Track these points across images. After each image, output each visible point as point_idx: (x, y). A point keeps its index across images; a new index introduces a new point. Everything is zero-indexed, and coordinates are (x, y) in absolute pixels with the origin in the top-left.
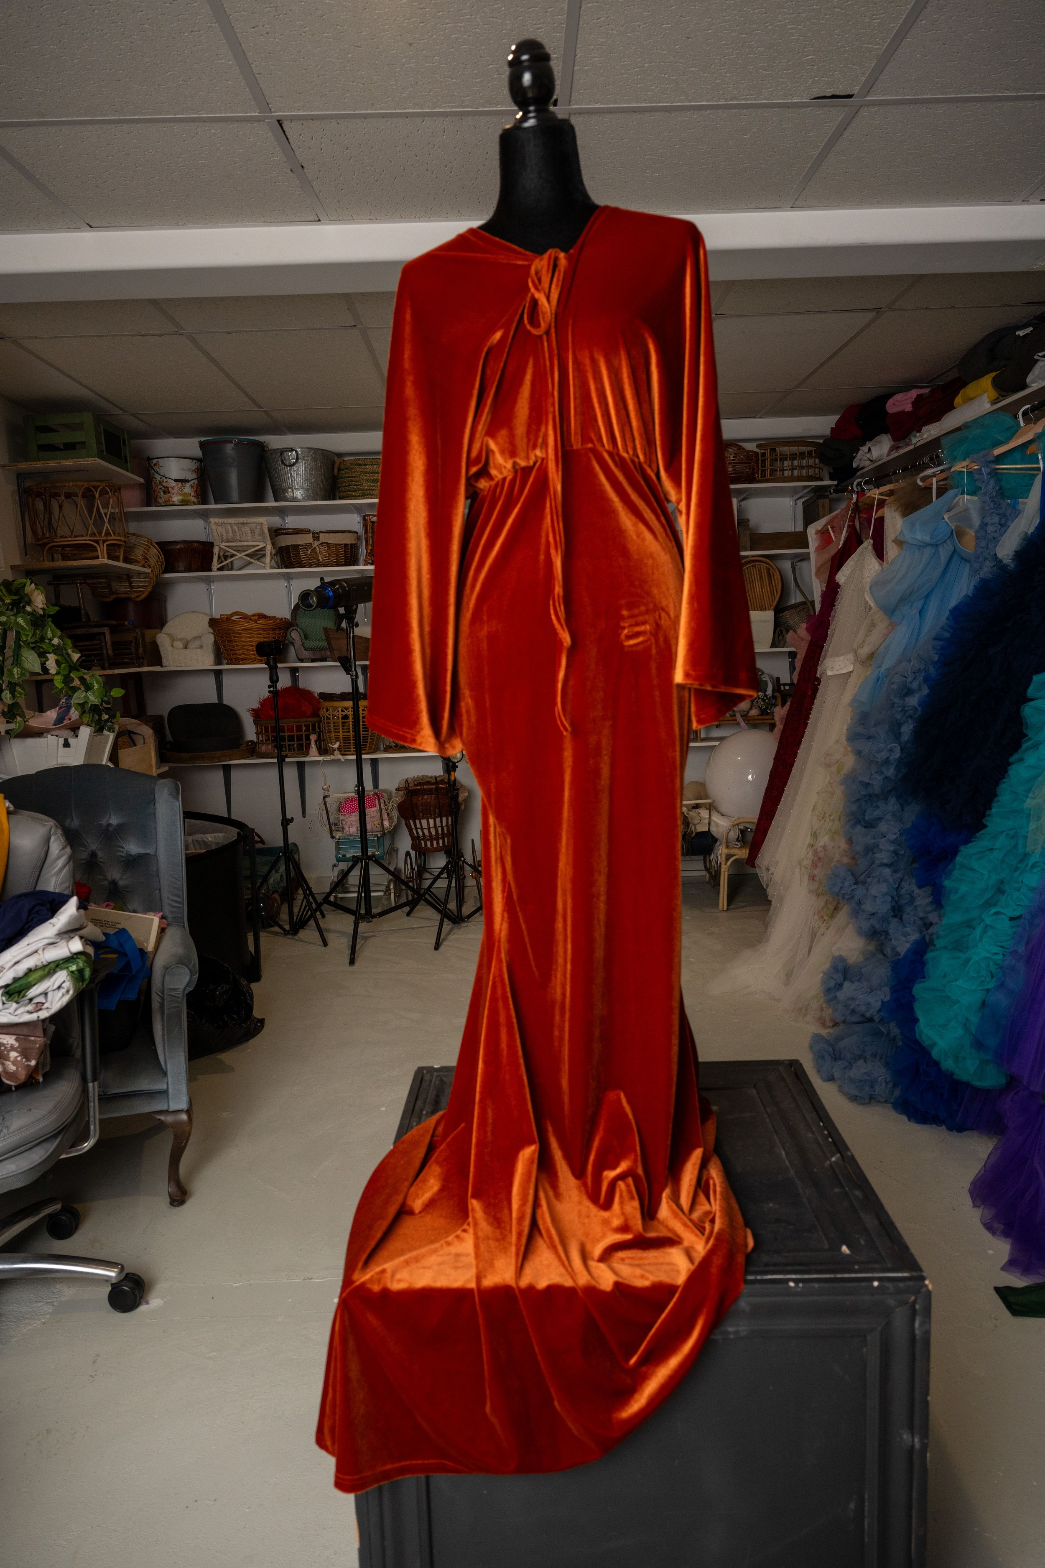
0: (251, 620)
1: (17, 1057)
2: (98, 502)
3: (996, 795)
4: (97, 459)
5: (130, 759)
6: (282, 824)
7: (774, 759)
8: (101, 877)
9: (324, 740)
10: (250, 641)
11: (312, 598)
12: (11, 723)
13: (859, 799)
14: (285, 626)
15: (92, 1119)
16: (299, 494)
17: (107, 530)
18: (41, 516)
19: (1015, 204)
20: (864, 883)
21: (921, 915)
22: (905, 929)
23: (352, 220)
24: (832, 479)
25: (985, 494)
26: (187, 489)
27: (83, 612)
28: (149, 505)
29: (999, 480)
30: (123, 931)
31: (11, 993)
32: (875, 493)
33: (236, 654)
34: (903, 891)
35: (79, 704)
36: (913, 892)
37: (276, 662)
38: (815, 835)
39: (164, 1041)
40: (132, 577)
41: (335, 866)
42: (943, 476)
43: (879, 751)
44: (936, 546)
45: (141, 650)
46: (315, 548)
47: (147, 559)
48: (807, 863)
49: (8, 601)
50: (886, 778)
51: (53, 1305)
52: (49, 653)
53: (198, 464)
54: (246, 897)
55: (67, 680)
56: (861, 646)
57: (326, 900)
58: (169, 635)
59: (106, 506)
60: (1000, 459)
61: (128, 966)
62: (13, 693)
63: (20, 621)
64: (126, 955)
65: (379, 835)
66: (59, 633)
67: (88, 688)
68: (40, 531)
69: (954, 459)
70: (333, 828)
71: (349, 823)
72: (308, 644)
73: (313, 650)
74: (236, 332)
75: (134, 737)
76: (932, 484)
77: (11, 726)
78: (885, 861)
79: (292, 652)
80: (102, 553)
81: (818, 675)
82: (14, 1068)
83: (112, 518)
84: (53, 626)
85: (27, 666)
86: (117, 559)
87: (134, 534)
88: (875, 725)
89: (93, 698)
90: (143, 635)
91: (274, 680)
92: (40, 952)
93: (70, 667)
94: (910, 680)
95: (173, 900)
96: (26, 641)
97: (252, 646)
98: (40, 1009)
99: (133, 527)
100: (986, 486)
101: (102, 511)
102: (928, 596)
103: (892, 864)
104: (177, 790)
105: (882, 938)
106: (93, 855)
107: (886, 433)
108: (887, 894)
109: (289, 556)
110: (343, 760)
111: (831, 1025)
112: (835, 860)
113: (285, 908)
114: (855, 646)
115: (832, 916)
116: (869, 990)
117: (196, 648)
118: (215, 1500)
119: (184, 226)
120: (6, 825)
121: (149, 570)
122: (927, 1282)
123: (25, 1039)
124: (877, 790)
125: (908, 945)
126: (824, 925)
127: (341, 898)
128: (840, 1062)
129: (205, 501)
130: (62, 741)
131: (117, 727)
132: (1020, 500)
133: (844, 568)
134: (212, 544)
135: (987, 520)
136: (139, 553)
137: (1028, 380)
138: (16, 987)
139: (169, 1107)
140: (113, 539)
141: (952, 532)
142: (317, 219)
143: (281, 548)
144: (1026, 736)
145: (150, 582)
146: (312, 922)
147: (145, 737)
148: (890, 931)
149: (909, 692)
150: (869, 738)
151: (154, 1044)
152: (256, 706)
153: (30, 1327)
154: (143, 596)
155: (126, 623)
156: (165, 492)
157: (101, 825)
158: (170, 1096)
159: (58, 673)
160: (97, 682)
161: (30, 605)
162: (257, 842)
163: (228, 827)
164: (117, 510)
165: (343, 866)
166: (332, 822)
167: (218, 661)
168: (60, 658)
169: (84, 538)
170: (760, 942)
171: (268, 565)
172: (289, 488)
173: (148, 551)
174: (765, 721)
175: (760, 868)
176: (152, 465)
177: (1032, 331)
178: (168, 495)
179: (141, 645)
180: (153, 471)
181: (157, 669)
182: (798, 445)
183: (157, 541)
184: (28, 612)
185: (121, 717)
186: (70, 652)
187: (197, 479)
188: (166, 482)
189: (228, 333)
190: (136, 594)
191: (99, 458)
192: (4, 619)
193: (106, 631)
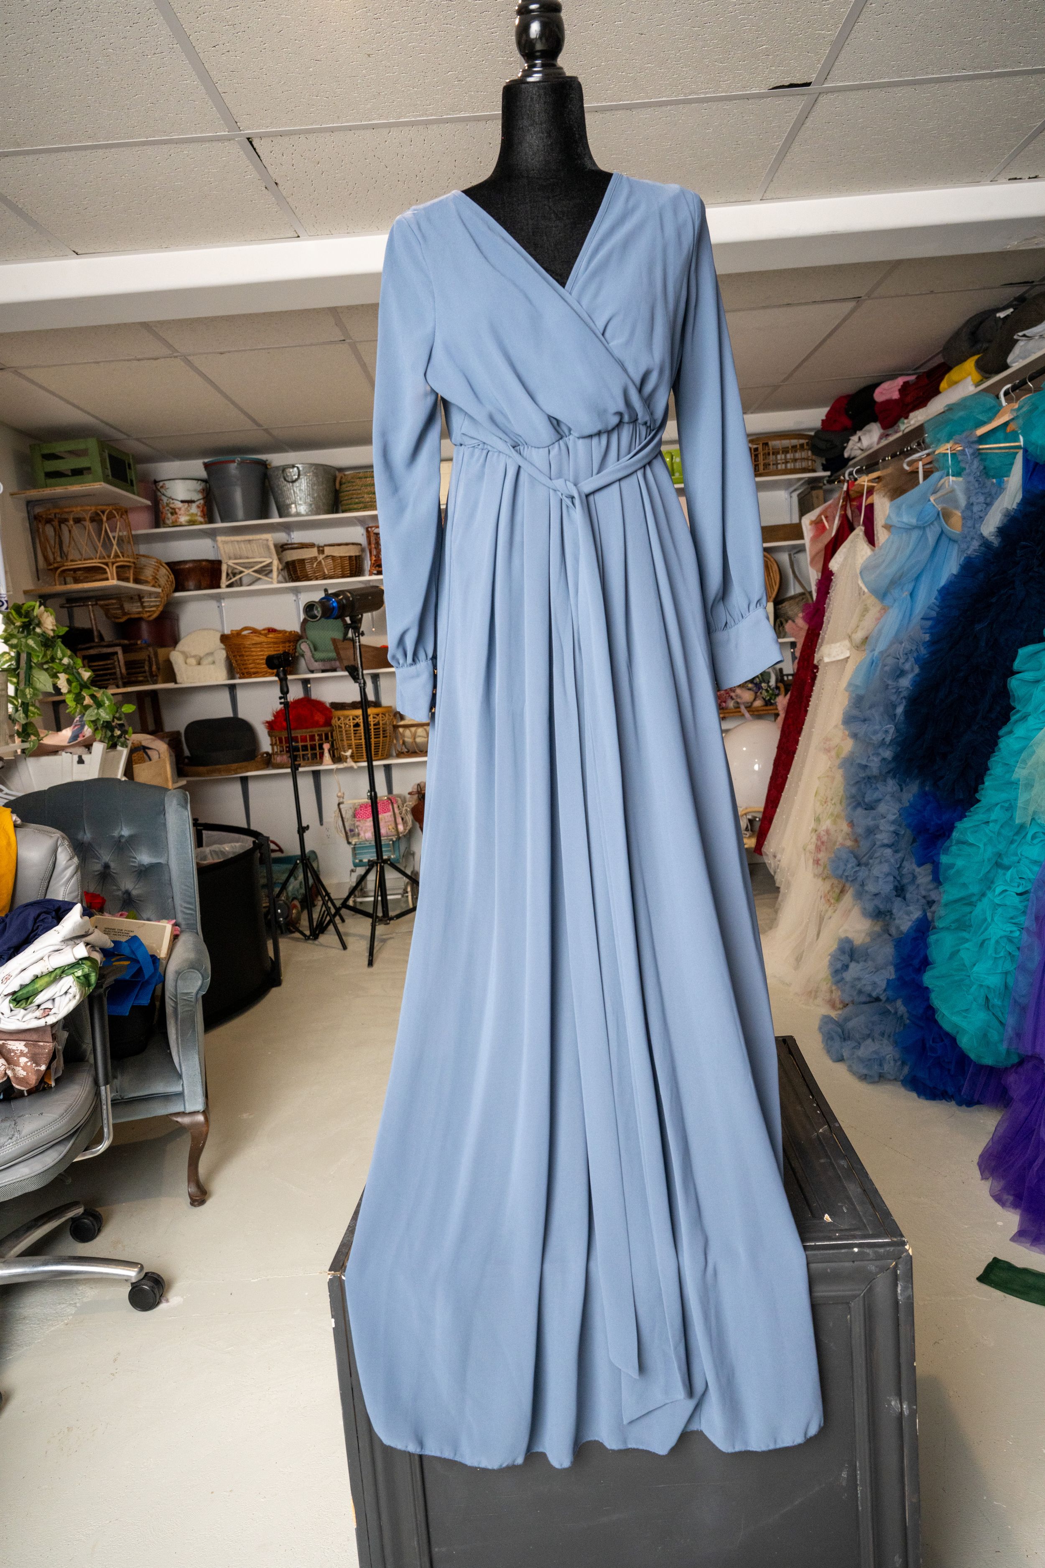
0: (260, 634)
1: (27, 1062)
2: (106, 525)
3: (987, 769)
4: (102, 483)
5: (144, 773)
6: (299, 833)
7: (778, 748)
8: (115, 888)
9: (337, 749)
10: (261, 655)
11: (317, 609)
12: (26, 742)
13: (857, 782)
14: (294, 639)
15: (105, 1122)
16: (303, 509)
17: (116, 552)
18: (52, 542)
19: (983, 185)
20: (867, 864)
21: (924, 893)
22: (908, 908)
23: (330, 234)
24: (825, 469)
25: (969, 474)
26: (194, 509)
27: (95, 633)
28: (157, 526)
29: (982, 460)
30: (135, 938)
31: (18, 999)
32: (864, 481)
33: (248, 668)
34: (905, 871)
35: (93, 722)
36: (914, 870)
37: (286, 673)
38: (818, 820)
39: (178, 1044)
40: (143, 597)
41: (352, 871)
42: (929, 459)
43: (875, 732)
44: (923, 528)
45: (154, 668)
46: (320, 561)
47: (157, 579)
48: (812, 847)
49: (18, 624)
50: (884, 759)
51: (76, 1307)
52: (59, 673)
53: (203, 484)
54: (264, 905)
55: (79, 699)
56: (855, 631)
57: (345, 905)
58: (183, 653)
59: (113, 530)
60: (983, 439)
61: (140, 971)
62: (26, 712)
63: (31, 642)
64: (138, 962)
65: (394, 839)
66: (69, 652)
67: (99, 705)
68: (51, 557)
69: (939, 442)
70: (349, 834)
71: (364, 828)
72: (319, 655)
73: (323, 660)
74: (229, 352)
75: (149, 752)
76: (918, 468)
77: (26, 745)
78: (886, 841)
79: (302, 663)
80: (112, 575)
81: (815, 662)
82: (25, 1073)
83: (120, 541)
84: (63, 647)
85: (39, 686)
86: (127, 580)
87: (144, 556)
88: (870, 707)
89: (105, 715)
90: (156, 655)
91: (285, 692)
92: (46, 958)
93: (81, 685)
94: (902, 661)
95: (186, 908)
96: (37, 661)
97: (263, 659)
98: (48, 1015)
99: (143, 549)
100: (970, 466)
101: (111, 535)
102: (917, 579)
103: (893, 845)
104: (186, 800)
105: (887, 918)
106: (107, 866)
107: (875, 421)
108: (888, 875)
109: (295, 571)
110: (355, 767)
111: (841, 1006)
112: (838, 843)
113: (305, 915)
114: (849, 631)
115: (838, 899)
116: (874, 970)
117: (209, 664)
118: (231, 1491)
119: (167, 249)
120: (13, 838)
121: (159, 590)
122: (907, 1247)
123: (33, 1045)
124: (875, 771)
125: (910, 923)
126: (832, 907)
127: (361, 903)
128: (849, 1042)
129: (211, 520)
130: (76, 758)
131: (130, 743)
132: (1005, 479)
133: (837, 555)
134: (219, 563)
135: (973, 499)
136: (148, 573)
137: (1009, 360)
138: (23, 994)
139: (185, 1108)
140: (122, 561)
141: (938, 514)
142: (296, 235)
143: (287, 563)
144: (1014, 708)
145: (161, 601)
146: (331, 927)
147: (160, 752)
148: (894, 911)
149: (902, 673)
150: (865, 720)
151: (169, 1048)
152: (270, 718)
153: (53, 1329)
154: (155, 615)
155: (139, 642)
156: (172, 514)
157: (113, 837)
158: (186, 1098)
159: (69, 692)
160: (108, 699)
161: (40, 627)
162: (275, 851)
163: (245, 836)
164: (125, 533)
165: (361, 871)
166: (348, 829)
167: (231, 676)
168: (71, 677)
169: (94, 561)
170: (771, 928)
171: (275, 580)
172: (292, 504)
173: (158, 571)
174: (770, 712)
175: (767, 855)
176: (159, 487)
177: (1012, 313)
178: (176, 516)
179: (154, 663)
180: (159, 494)
181: (171, 685)
182: (790, 439)
183: (167, 561)
184: (38, 634)
185: (134, 733)
186: (81, 671)
187: (203, 498)
188: (173, 503)
189: (222, 354)
190: (148, 614)
191: (104, 482)
192: (14, 641)
193: (119, 650)
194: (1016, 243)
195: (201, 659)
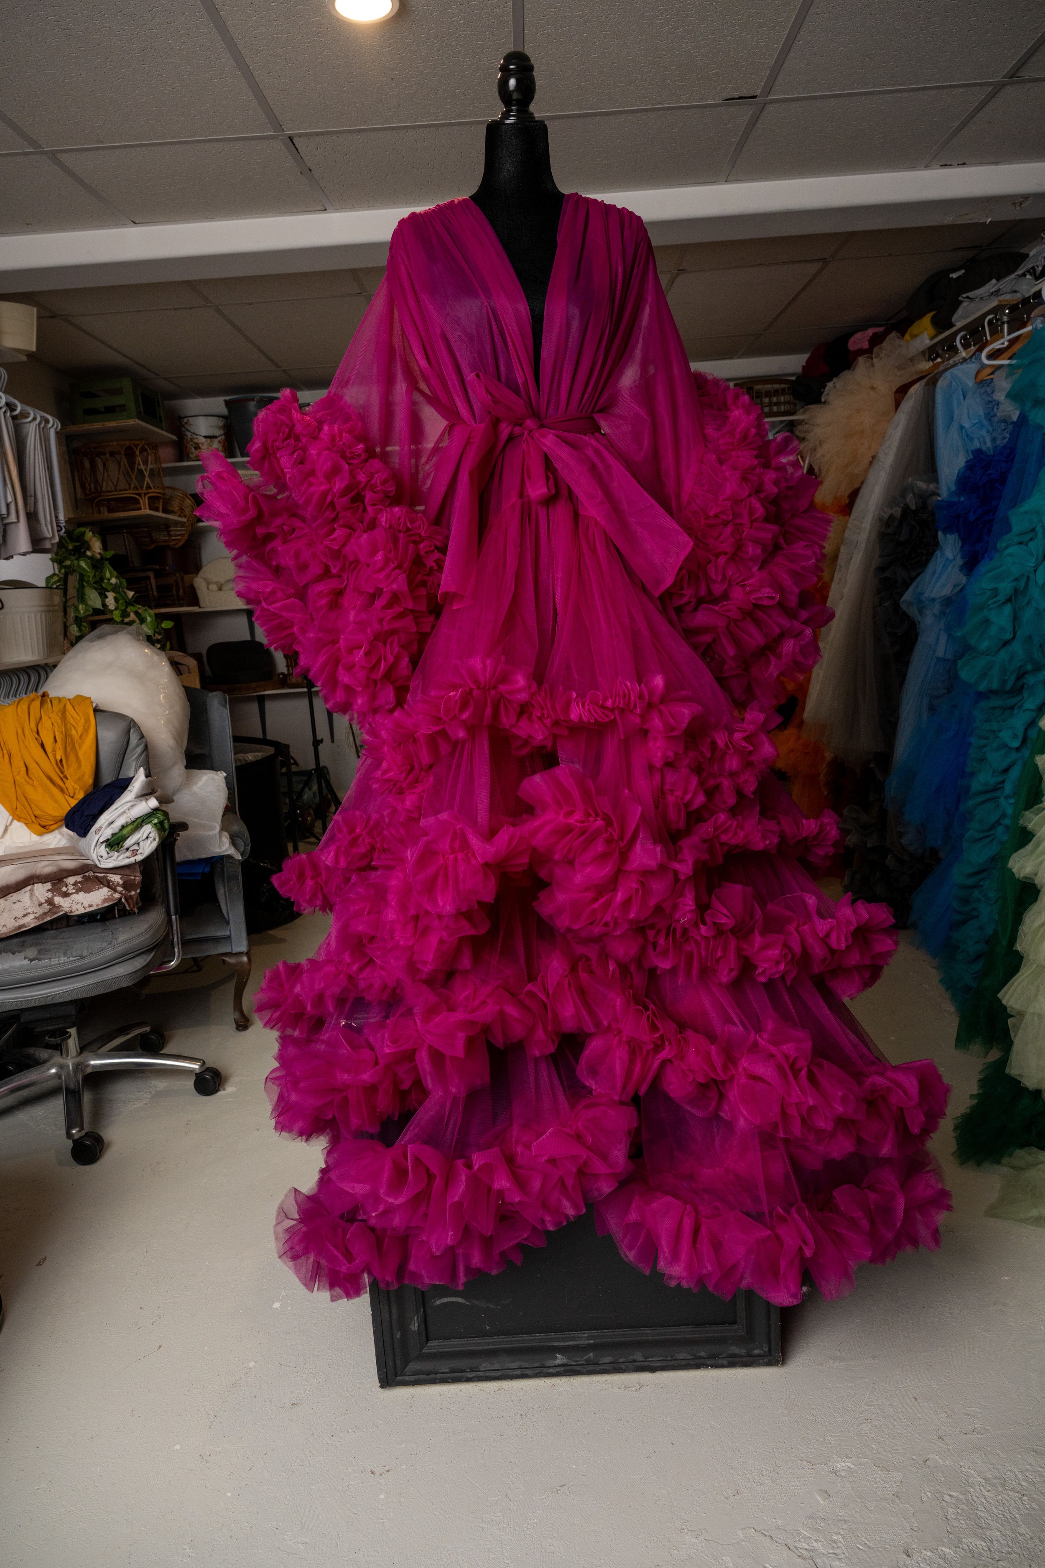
2: (139, 459)
4: (136, 420)
6: (313, 745)
15: (176, 943)
17: (148, 484)
18: (88, 473)
19: (919, 170)
23: (353, 208)
26: (216, 444)
27: (130, 559)
28: (181, 460)
31: (111, 843)
39: (226, 896)
40: (170, 527)
45: (181, 592)
47: (183, 509)
49: (70, 547)
52: (108, 591)
53: (224, 421)
55: (125, 614)
58: (205, 579)
59: (146, 462)
62: (79, 627)
63: (83, 564)
66: (115, 573)
67: (142, 621)
68: (88, 487)
70: (359, 748)
74: (257, 303)
75: (181, 667)
80: (144, 504)
83: (152, 474)
84: (111, 568)
85: (90, 603)
86: (157, 510)
87: (170, 488)
89: (147, 629)
90: (183, 579)
92: (126, 813)
93: (126, 602)
96: (88, 581)
98: (136, 855)
99: (167, 481)
101: (143, 467)
104: (226, 700)
117: (229, 590)
119: (212, 219)
120: (93, 720)
121: (185, 520)
123: (127, 878)
129: (232, 456)
136: (175, 506)
137: (954, 319)
138: (114, 838)
139: (232, 949)
140: (154, 491)
142: (324, 209)
145: (186, 530)
147: (191, 667)
151: (219, 903)
153: (134, 1107)
154: (180, 544)
156: (196, 448)
158: (233, 940)
159: (116, 609)
160: (150, 616)
161: (89, 550)
162: (293, 764)
163: (266, 747)
164: (155, 466)
166: (358, 744)
168: (118, 596)
169: (128, 492)
173: (183, 502)
176: (183, 423)
177: (963, 273)
178: (199, 450)
179: (181, 588)
180: (184, 429)
181: (195, 609)
182: (772, 384)
183: (190, 493)
184: (88, 556)
185: (171, 649)
186: (127, 591)
187: (224, 434)
188: (197, 438)
189: (250, 304)
190: (174, 542)
191: (138, 419)
192: (68, 563)
193: (151, 575)
194: (952, 218)
195: (222, 585)
